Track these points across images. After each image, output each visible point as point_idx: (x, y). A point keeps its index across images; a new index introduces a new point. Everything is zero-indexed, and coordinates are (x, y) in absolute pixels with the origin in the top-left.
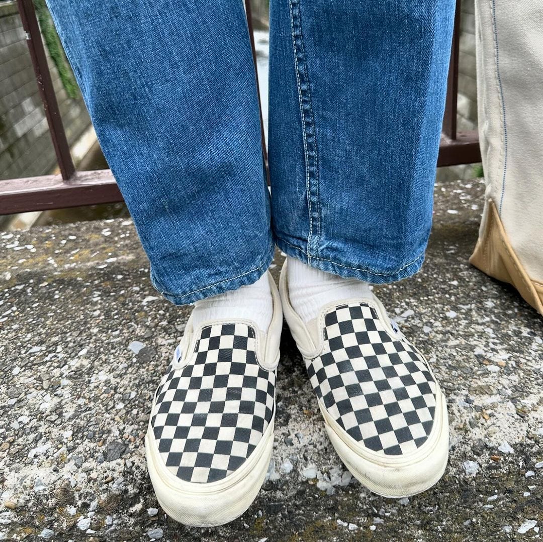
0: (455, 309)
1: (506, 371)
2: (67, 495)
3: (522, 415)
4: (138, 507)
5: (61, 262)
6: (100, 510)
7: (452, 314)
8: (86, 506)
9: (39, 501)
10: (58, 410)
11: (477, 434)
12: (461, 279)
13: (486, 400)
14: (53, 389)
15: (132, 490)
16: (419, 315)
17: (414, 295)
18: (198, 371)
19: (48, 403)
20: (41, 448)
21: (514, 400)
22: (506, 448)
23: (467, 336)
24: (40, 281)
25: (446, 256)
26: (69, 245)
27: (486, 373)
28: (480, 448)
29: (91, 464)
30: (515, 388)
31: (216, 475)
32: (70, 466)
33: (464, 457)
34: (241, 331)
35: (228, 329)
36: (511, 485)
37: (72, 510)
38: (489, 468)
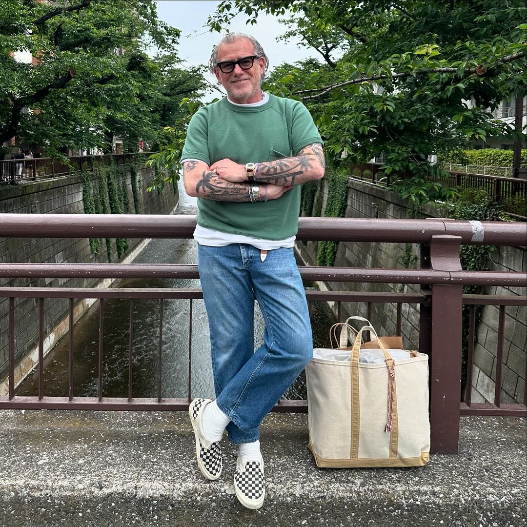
0: (298, 461)
1: (304, 477)
2: (196, 490)
3: (303, 488)
4: (211, 496)
5: (180, 428)
6: (203, 496)
7: (296, 462)
8: (200, 494)
9: (189, 491)
10: (191, 471)
11: (291, 490)
12: (303, 452)
13: (296, 483)
14: (188, 466)
15: (210, 492)
16: (287, 461)
17: (288, 455)
18: (247, 473)
19: (188, 470)
20: (189, 479)
21: (302, 484)
22: (298, 495)
23: (297, 468)
24: (174, 434)
25: (302, 444)
26: (180, 422)
27: (298, 477)
28: (292, 494)
29: (201, 484)
30: (303, 482)
31: (257, 498)
32: (197, 484)
33: (287, 496)
34: (257, 464)
35: (254, 463)
36: (299, 507)
37: (196, 495)
38: (293, 500)
